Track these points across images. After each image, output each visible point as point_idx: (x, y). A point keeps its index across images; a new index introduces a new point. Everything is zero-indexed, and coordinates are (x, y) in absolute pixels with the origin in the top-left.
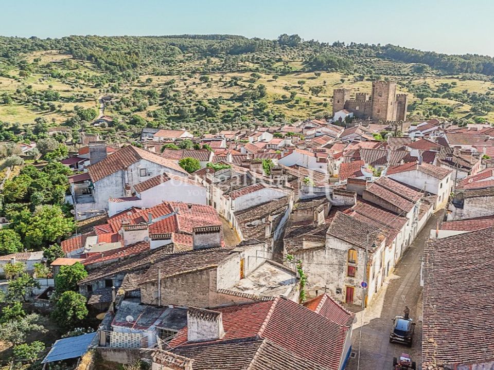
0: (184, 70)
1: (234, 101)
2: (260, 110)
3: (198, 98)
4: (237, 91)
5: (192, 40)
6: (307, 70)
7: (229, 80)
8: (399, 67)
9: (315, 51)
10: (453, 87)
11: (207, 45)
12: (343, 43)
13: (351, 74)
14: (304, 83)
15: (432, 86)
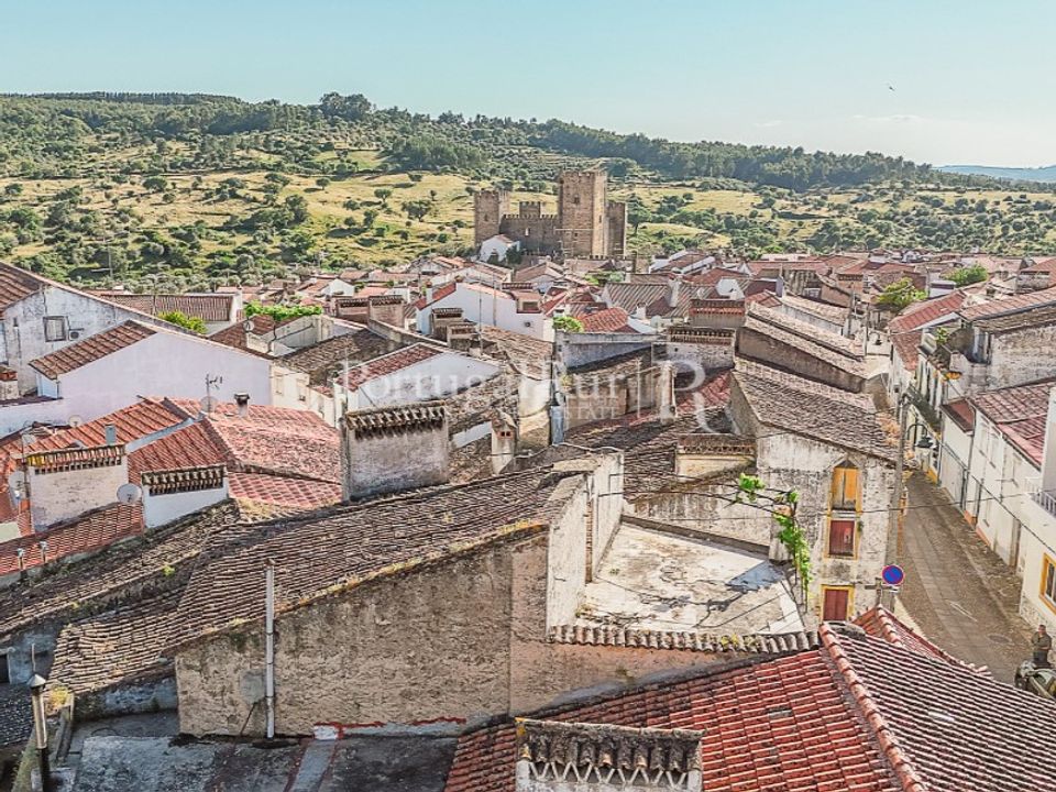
0: (102, 168)
1: (233, 231)
2: (298, 250)
3: (143, 225)
4: (239, 210)
5: (116, 104)
6: (390, 168)
7: (214, 186)
8: (578, 165)
9: (403, 131)
10: (688, 203)
11: (153, 116)
12: (460, 116)
13: (484, 177)
14: (388, 194)
15: (647, 202)
